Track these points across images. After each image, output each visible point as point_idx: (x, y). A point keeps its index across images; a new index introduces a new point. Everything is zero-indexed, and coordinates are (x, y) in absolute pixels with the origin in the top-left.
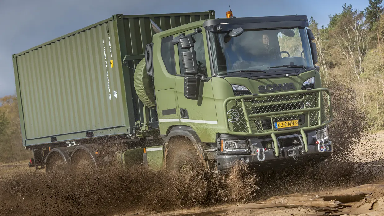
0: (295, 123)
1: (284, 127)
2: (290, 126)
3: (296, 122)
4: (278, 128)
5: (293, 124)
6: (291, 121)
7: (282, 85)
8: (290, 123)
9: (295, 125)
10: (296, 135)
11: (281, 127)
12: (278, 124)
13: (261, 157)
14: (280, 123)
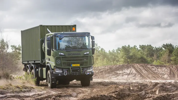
0: (79, 65)
1: (74, 66)
2: (76, 66)
6: (77, 64)
9: (78, 66)
10: (79, 69)
13: (65, 74)
14: (73, 65)
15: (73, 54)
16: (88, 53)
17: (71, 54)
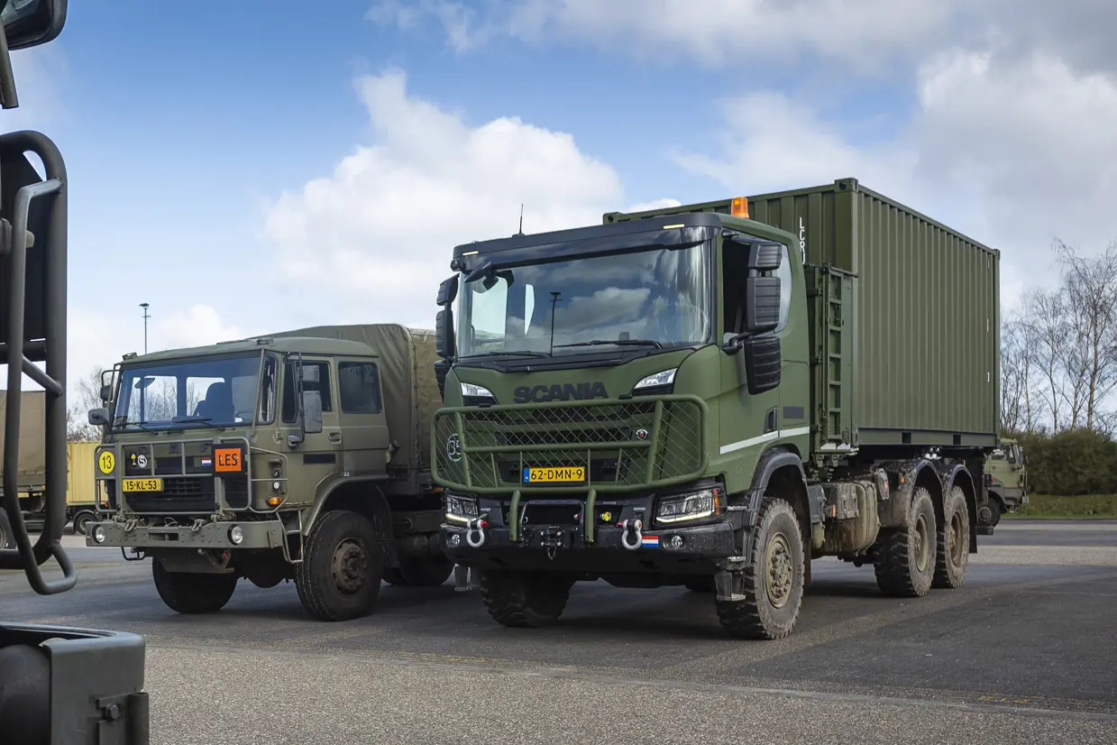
0: (575, 474)
1: (545, 479)
2: (559, 479)
3: (579, 472)
4: (531, 480)
5: (570, 476)
6: (564, 469)
7: (572, 388)
8: (562, 472)
9: (575, 478)
10: (576, 502)
11: (537, 480)
12: (531, 470)
13: (475, 537)
14: (536, 471)
15: (555, 392)
16: (670, 380)
17: (540, 394)
